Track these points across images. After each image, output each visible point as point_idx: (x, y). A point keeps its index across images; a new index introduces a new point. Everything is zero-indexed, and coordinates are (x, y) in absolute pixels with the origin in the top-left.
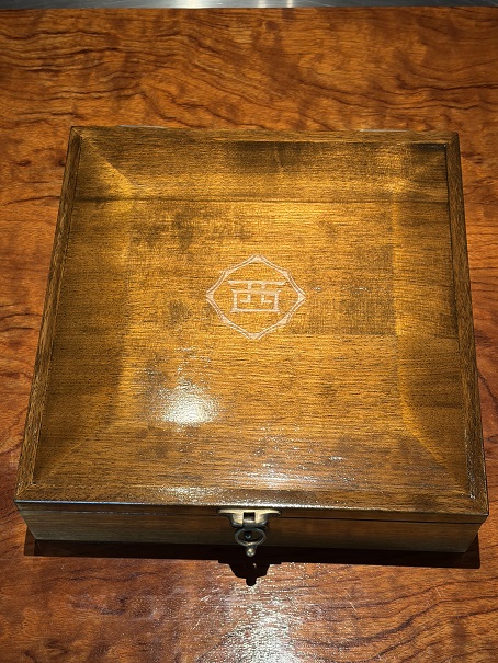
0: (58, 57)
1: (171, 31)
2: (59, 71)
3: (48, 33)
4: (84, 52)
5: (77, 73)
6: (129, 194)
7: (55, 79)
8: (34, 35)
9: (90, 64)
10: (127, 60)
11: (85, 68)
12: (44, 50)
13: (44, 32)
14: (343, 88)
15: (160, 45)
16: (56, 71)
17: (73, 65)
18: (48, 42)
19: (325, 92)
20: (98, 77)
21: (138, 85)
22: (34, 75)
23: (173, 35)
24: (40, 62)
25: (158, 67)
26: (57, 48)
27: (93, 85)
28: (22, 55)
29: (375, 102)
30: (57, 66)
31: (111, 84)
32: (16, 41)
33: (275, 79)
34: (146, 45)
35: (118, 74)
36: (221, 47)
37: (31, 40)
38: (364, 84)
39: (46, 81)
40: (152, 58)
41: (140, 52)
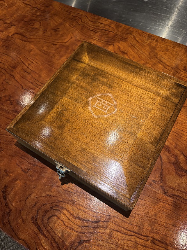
0: (98, 29)
1: (130, 33)
2: (97, 32)
3: (99, 23)
4: (105, 30)
5: (100, 34)
6: (86, 63)
7: (94, 34)
8: (96, 22)
9: (105, 33)
10: (114, 36)
11: (103, 34)
12: (96, 26)
13: (98, 22)
14: (167, 64)
15: (125, 35)
16: (96, 32)
17: (101, 32)
18: (98, 25)
19: (162, 63)
20: (105, 37)
21: (113, 43)
22: (90, 31)
23: (130, 34)
24: (93, 29)
25: (121, 40)
26: (99, 27)
27: (102, 39)
28: (90, 26)
29: (174, 71)
30: (97, 31)
31: (107, 40)
32: (91, 22)
33: (150, 54)
34: (122, 34)
35: (110, 38)
36: (140, 41)
37: (94, 23)
38: (174, 65)
39: (92, 33)
40: (121, 38)
41: (119, 35)
